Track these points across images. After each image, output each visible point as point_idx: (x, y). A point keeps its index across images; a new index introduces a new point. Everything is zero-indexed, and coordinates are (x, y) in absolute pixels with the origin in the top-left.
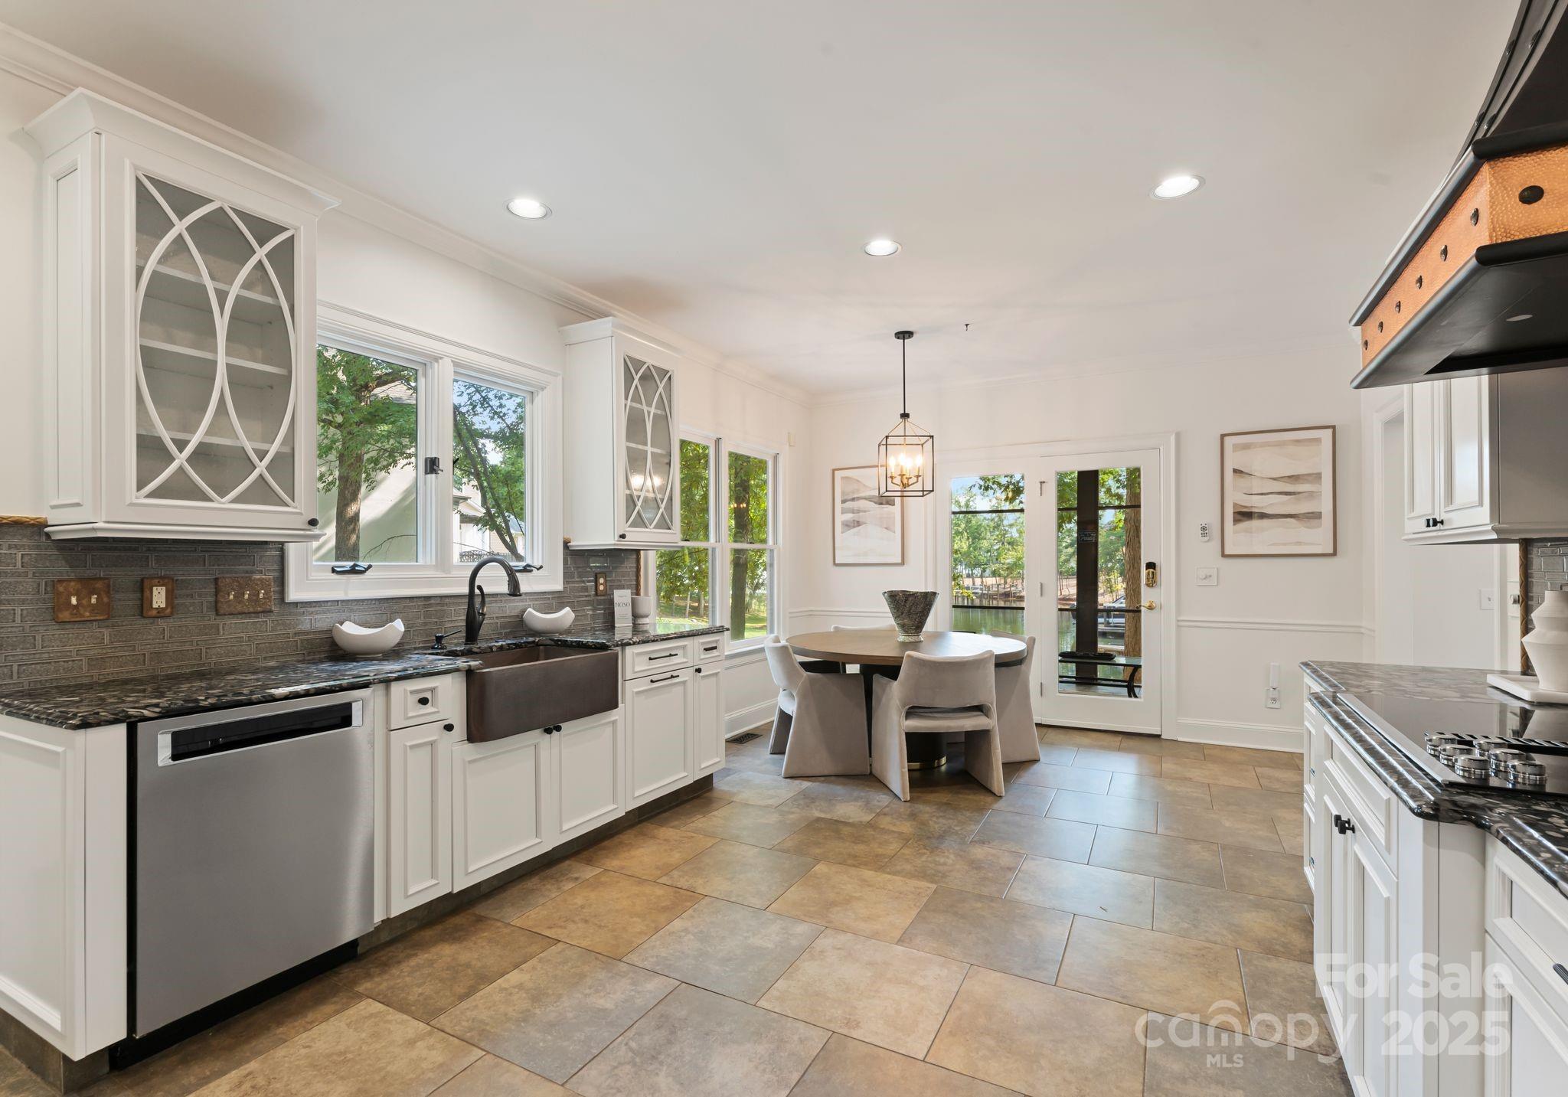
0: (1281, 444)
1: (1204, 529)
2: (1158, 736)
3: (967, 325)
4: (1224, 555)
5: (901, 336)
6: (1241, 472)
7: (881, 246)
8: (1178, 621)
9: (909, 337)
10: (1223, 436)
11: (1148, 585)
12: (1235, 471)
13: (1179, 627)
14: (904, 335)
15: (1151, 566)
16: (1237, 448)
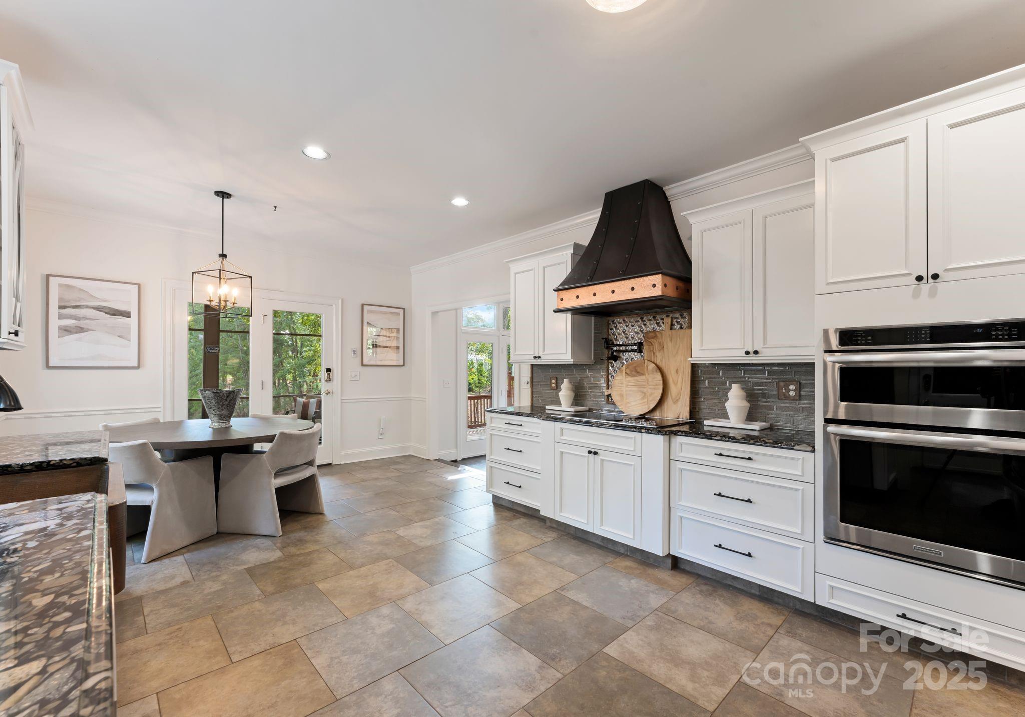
0: (385, 313)
1: (354, 351)
2: (330, 464)
3: (275, 207)
4: (363, 365)
5: (220, 194)
6: (370, 324)
7: (315, 152)
8: (342, 400)
9: (228, 198)
10: (363, 305)
11: (327, 381)
12: (368, 323)
13: (342, 403)
14: (223, 195)
15: (329, 370)
16: (370, 312)
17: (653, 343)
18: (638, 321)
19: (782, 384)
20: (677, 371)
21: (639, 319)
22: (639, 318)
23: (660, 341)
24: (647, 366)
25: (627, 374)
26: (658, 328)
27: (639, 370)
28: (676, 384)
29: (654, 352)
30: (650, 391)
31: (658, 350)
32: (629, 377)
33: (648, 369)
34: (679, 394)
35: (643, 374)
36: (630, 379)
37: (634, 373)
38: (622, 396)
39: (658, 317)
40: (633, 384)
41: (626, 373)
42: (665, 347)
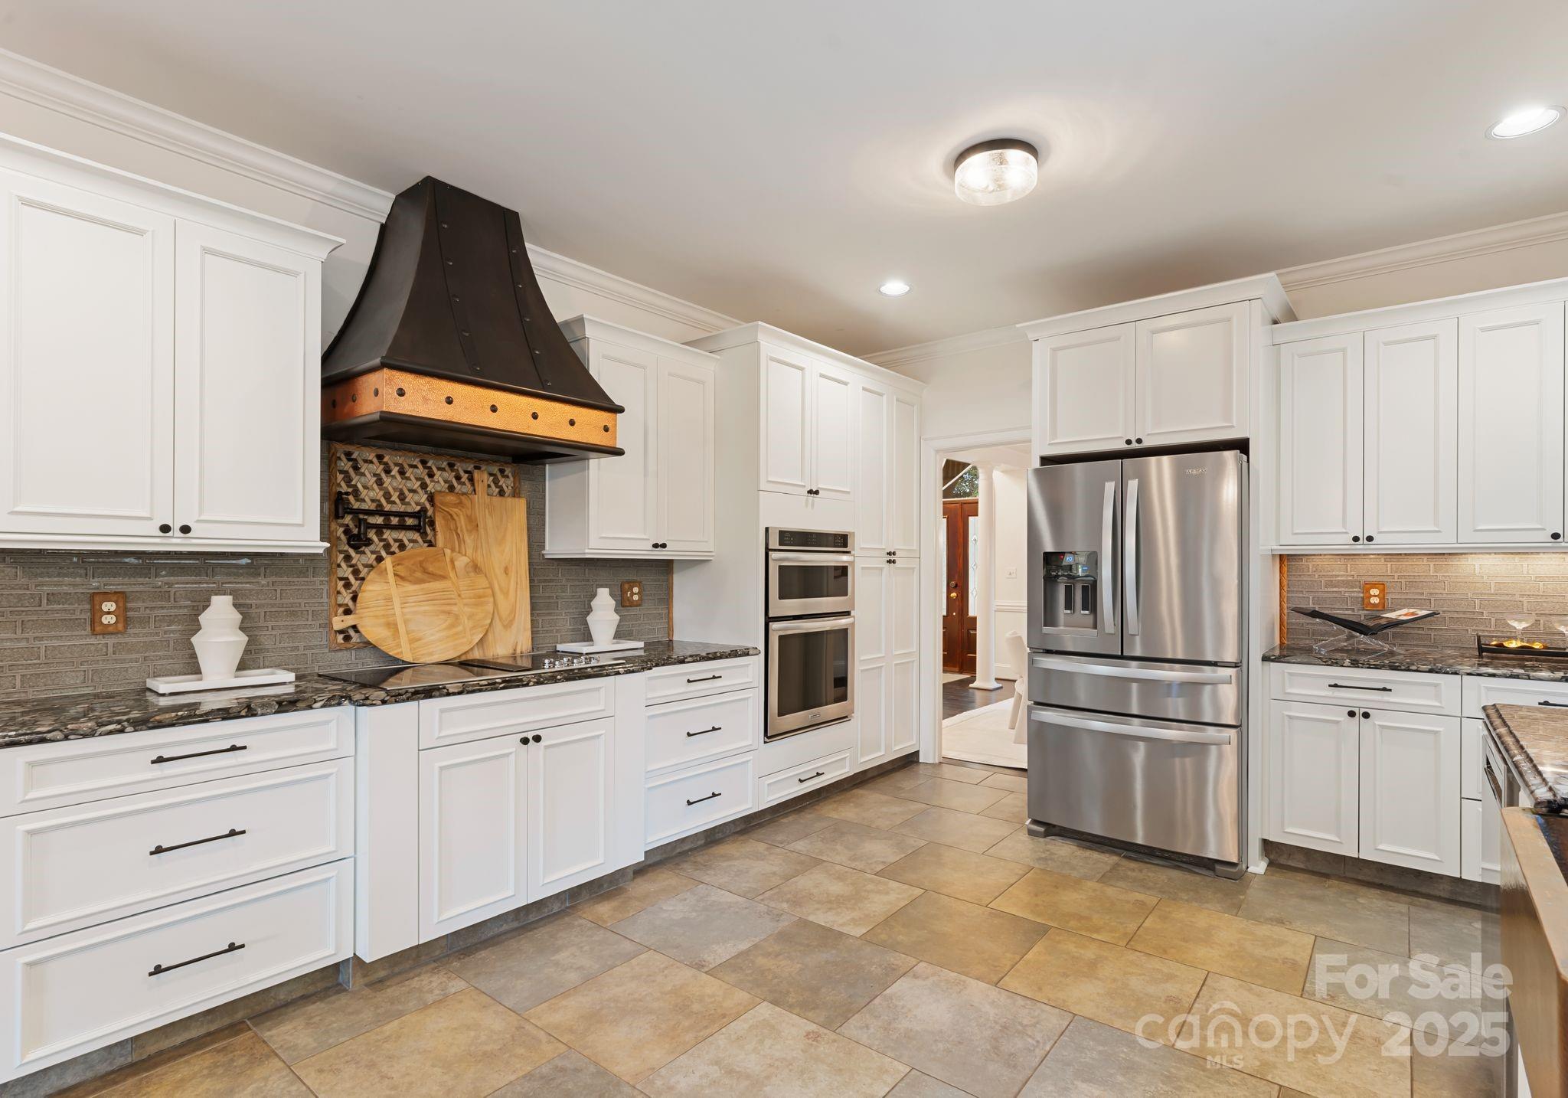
17: (455, 517)
18: (415, 467)
19: (626, 586)
20: (506, 571)
21: (417, 462)
22: (418, 460)
23: (469, 513)
24: (452, 561)
25: (402, 578)
26: (459, 486)
27: (431, 569)
28: (506, 594)
29: (458, 535)
30: (467, 610)
31: (467, 530)
32: (406, 584)
33: (454, 567)
34: (513, 611)
35: (443, 577)
36: (410, 588)
37: (419, 575)
38: (392, 626)
39: (460, 467)
40: (422, 598)
41: (395, 575)
42: (481, 525)
